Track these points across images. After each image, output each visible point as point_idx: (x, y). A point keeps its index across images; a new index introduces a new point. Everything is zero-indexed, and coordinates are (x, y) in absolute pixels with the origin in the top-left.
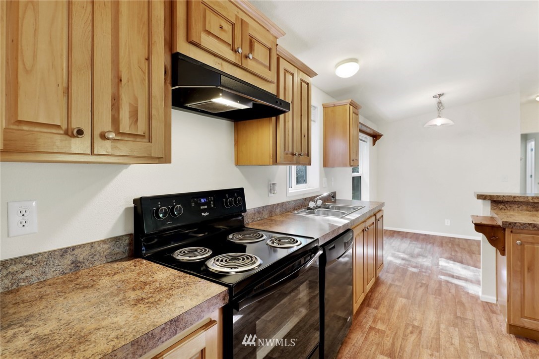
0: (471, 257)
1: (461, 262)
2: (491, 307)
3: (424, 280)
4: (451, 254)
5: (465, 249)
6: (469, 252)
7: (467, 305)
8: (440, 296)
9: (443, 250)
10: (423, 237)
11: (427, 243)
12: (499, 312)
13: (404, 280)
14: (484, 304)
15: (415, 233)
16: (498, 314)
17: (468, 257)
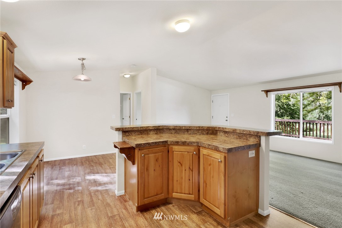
0: (101, 167)
1: (98, 173)
2: (123, 198)
3: (78, 198)
4: (90, 169)
5: (97, 163)
6: (100, 164)
7: (111, 204)
8: (94, 206)
9: (84, 167)
10: (68, 161)
11: (72, 165)
12: (128, 200)
13: (63, 205)
14: (120, 198)
15: (61, 160)
16: (129, 201)
17: (100, 168)
